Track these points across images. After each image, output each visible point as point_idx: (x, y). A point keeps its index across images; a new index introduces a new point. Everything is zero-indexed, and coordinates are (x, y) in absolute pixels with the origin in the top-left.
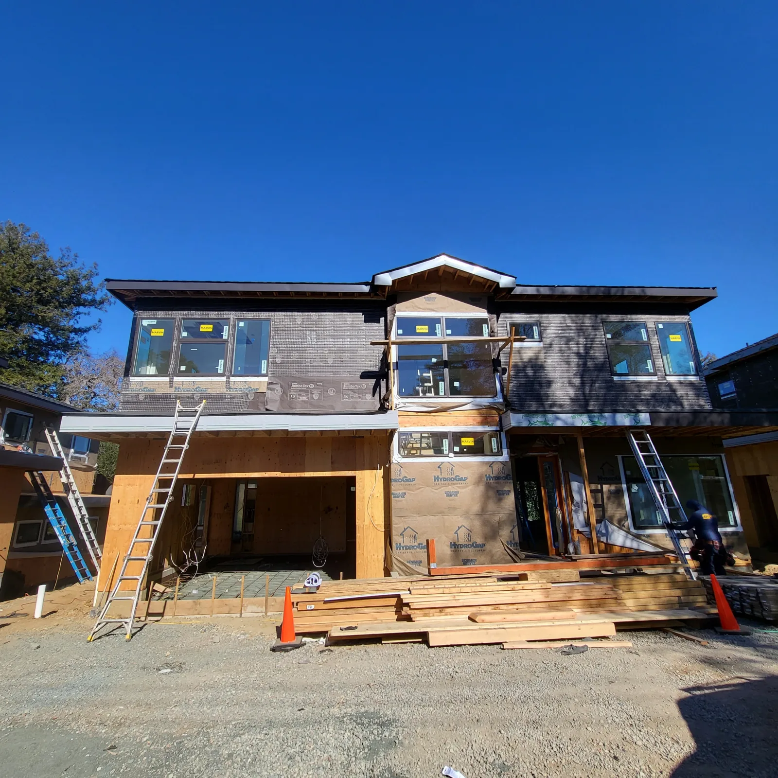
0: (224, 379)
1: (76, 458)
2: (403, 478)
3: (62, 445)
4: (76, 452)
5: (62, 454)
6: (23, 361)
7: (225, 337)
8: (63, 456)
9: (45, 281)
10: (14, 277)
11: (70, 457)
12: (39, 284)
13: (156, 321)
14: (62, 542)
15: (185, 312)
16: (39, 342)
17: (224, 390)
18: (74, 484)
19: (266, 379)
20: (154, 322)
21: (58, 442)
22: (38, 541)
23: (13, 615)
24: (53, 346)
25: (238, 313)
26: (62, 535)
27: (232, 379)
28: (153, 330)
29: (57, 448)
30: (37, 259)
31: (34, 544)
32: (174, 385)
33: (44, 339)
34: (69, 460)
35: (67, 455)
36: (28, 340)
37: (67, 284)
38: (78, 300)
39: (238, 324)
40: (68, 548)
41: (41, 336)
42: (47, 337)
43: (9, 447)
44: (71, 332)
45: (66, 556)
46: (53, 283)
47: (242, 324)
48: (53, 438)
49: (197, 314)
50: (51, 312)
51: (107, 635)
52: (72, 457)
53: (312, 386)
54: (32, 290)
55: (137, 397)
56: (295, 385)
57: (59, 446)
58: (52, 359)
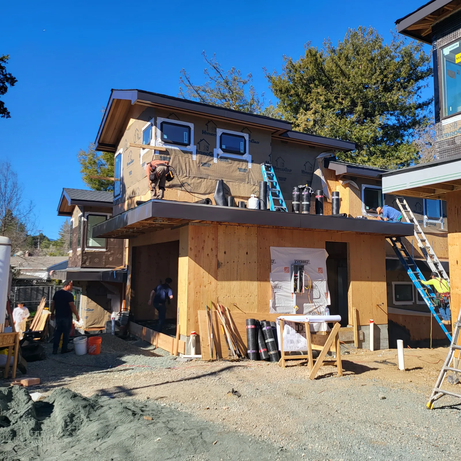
1: (431, 224)
3: (414, 212)
4: (429, 218)
5: (415, 220)
6: (383, 146)
8: (416, 222)
9: (385, 69)
10: (362, 75)
11: (425, 223)
12: (382, 73)
13: (458, 43)
14: (428, 305)
16: (393, 127)
18: (431, 249)
20: (456, 45)
21: (409, 209)
22: (413, 301)
23: (384, 362)
24: (405, 127)
26: (427, 297)
28: (457, 56)
29: (409, 215)
30: (375, 53)
31: (410, 303)
33: (397, 122)
34: (425, 226)
35: (421, 222)
36: (383, 127)
37: (403, 64)
38: (417, 76)
40: (435, 310)
41: (392, 121)
42: (398, 120)
43: (370, 217)
44: (416, 109)
45: (434, 318)
46: (392, 68)
48: (404, 207)
50: (396, 96)
51: (451, 407)
52: (427, 223)
54: (378, 81)
55: (453, 142)
57: (411, 213)
58: (406, 138)
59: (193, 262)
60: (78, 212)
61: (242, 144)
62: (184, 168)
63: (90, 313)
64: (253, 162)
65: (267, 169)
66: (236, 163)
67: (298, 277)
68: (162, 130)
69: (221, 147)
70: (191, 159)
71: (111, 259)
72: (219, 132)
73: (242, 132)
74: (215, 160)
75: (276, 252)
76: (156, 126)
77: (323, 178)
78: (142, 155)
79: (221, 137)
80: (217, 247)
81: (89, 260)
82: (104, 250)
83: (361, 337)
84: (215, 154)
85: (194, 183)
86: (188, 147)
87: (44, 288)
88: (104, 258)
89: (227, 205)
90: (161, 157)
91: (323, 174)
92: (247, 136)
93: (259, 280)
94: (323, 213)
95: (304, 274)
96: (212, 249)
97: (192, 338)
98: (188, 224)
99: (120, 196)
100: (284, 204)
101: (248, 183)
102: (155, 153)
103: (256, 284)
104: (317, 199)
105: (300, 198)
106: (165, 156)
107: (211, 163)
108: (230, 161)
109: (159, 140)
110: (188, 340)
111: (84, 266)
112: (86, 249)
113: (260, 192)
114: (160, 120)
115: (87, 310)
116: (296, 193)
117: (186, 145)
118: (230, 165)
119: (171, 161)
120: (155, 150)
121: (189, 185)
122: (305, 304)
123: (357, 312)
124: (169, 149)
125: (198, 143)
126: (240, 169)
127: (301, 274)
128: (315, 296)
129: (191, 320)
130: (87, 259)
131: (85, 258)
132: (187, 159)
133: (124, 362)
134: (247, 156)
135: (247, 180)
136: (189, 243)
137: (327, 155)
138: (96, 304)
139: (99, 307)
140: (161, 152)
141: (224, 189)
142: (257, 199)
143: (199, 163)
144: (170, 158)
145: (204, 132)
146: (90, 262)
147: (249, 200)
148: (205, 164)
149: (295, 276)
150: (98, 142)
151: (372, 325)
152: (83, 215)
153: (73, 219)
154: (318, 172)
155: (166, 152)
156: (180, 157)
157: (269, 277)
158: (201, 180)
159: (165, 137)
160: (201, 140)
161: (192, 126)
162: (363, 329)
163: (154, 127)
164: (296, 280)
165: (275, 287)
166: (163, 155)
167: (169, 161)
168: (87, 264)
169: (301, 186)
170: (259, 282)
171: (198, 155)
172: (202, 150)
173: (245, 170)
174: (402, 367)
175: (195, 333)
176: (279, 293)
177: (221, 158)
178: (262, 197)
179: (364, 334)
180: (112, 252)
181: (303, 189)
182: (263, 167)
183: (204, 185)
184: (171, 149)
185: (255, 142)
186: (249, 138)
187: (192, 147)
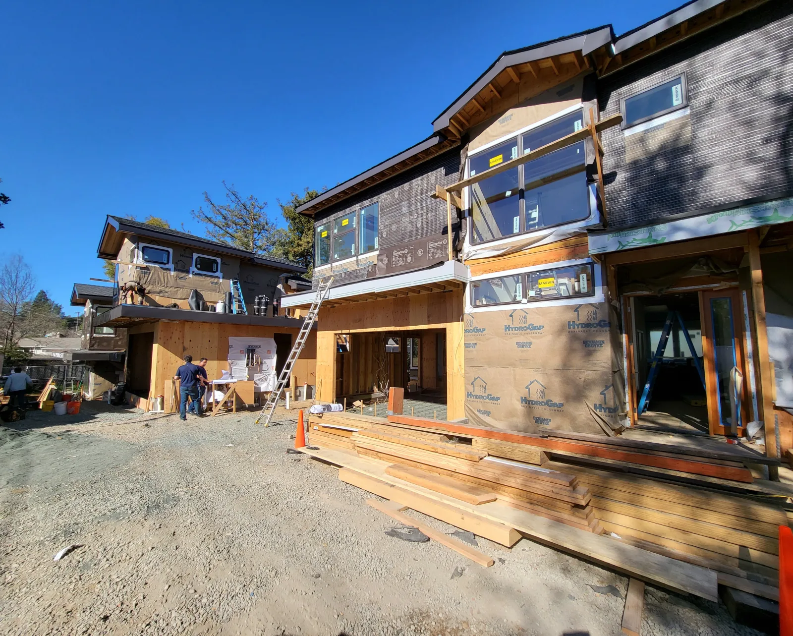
0: (355, 259)
2: (474, 328)
7: (355, 226)
13: (323, 226)
15: (335, 215)
17: (355, 267)
19: (377, 253)
25: (360, 204)
27: (360, 257)
28: (322, 233)
32: (333, 269)
39: (361, 212)
47: (363, 212)
49: (340, 214)
53: (406, 251)
56: (396, 253)
59: (162, 348)
60: (89, 304)
61: (215, 265)
62: (162, 280)
63: (97, 387)
64: (223, 278)
65: (235, 283)
66: (209, 278)
67: (251, 357)
68: (143, 252)
69: (196, 267)
70: (169, 274)
71: (120, 343)
72: (195, 256)
73: (215, 256)
74: (191, 276)
75: (232, 340)
76: (138, 249)
77: (283, 290)
78: (130, 268)
79: (196, 259)
80: (183, 337)
81: (97, 344)
82: (114, 336)
83: (298, 394)
84: (191, 272)
85: (171, 291)
86: (167, 265)
87: (59, 367)
88: (113, 342)
89: (199, 310)
90: (141, 271)
91: (284, 287)
92: (219, 260)
93: (219, 359)
94: (277, 314)
95: (255, 355)
96: (179, 338)
97: (159, 400)
98: (158, 321)
99: (117, 296)
100: (245, 308)
101: (219, 292)
102: (136, 268)
103: (215, 362)
104: (274, 305)
105: (259, 304)
106: (146, 271)
107: (187, 277)
108: (204, 277)
109: (141, 259)
110: (156, 401)
111: (92, 348)
112: (94, 335)
113: (225, 299)
114: (142, 245)
115: (94, 384)
116: (257, 300)
117: (165, 264)
118: (204, 279)
119: (151, 274)
120: (136, 267)
121: (166, 292)
122: (255, 374)
123: (296, 378)
124: (149, 266)
125: (176, 263)
126: (212, 283)
127: (252, 355)
128: (263, 369)
129: (158, 387)
130: (95, 343)
131: (93, 342)
132: (166, 274)
133: (97, 418)
134: (219, 274)
135: (218, 290)
136: (159, 334)
137: (288, 275)
138: (103, 379)
139: (107, 381)
140: (142, 268)
141: (198, 296)
142: (223, 304)
143: (176, 277)
144: (150, 273)
145: (181, 255)
146: (98, 346)
147: (218, 304)
148: (182, 278)
149: (248, 356)
150: (99, 252)
151: (306, 386)
152: (92, 307)
153: (86, 309)
154: (280, 286)
155: (147, 268)
156: (159, 273)
157: (227, 357)
158: (177, 289)
159: (146, 257)
160: (179, 261)
161: (171, 250)
162: (300, 389)
163: (136, 250)
164: (248, 359)
165: (232, 363)
166: (143, 270)
167: (149, 275)
168: (96, 347)
169: (260, 296)
170: (218, 361)
171: (175, 272)
172: (179, 267)
173: (216, 283)
174: (288, 407)
175: (161, 396)
176: (235, 368)
177: (197, 274)
178: (227, 303)
179: (300, 391)
180: (121, 337)
181: (262, 298)
182: (231, 282)
183: (181, 293)
184: (152, 266)
185: (226, 264)
186: (221, 261)
187: (171, 266)
